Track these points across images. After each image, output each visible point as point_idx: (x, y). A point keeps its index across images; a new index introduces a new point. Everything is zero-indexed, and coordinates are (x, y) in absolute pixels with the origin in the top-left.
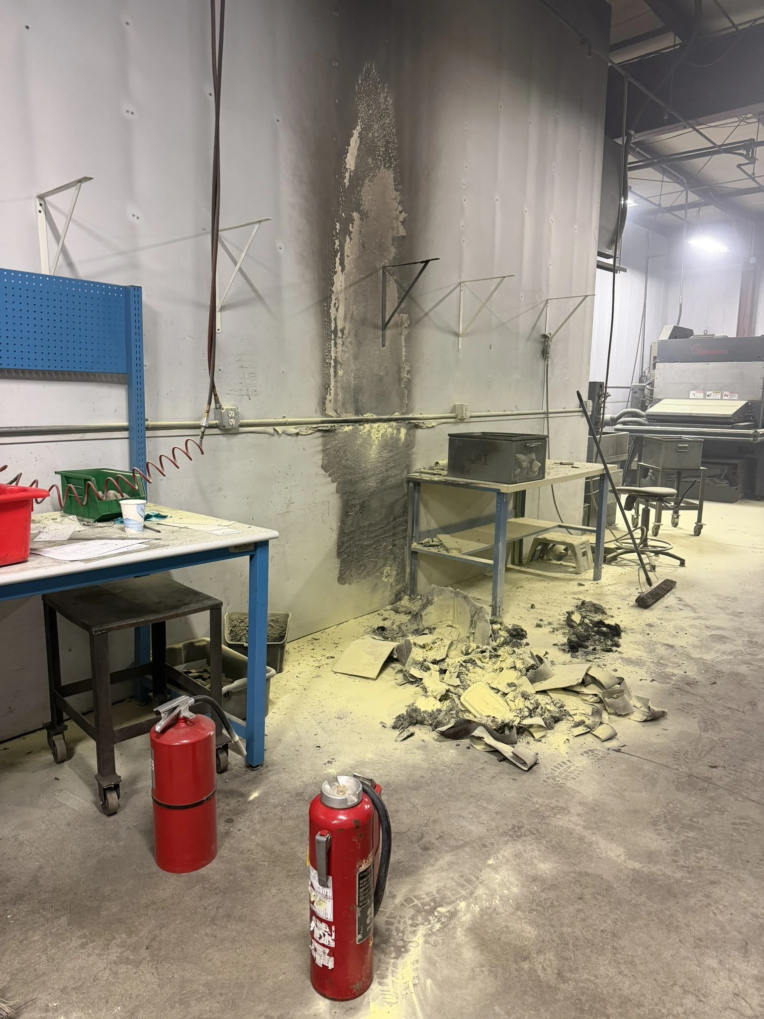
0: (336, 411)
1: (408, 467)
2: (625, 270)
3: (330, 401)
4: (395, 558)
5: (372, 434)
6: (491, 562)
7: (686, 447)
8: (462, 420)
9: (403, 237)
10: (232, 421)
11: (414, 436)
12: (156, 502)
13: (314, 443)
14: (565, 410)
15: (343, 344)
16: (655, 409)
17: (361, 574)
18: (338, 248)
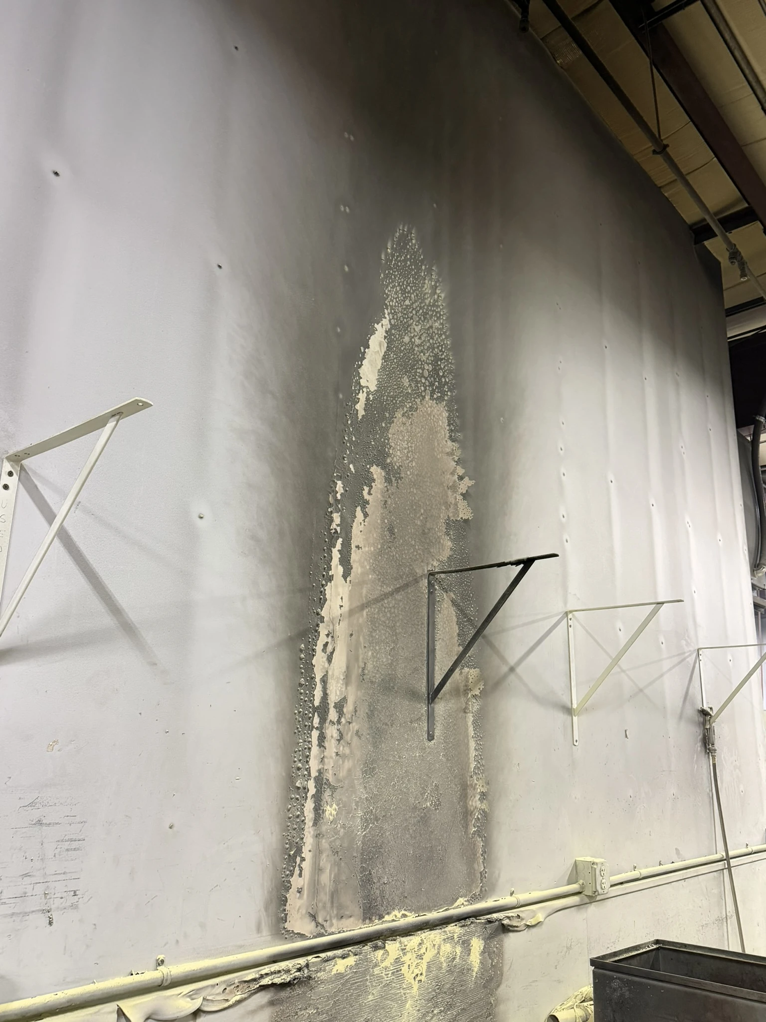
0: (313, 917)
3: (299, 891)
5: (404, 969)
8: (595, 897)
9: (466, 521)
11: (500, 953)
15: (341, 739)
18: (338, 529)
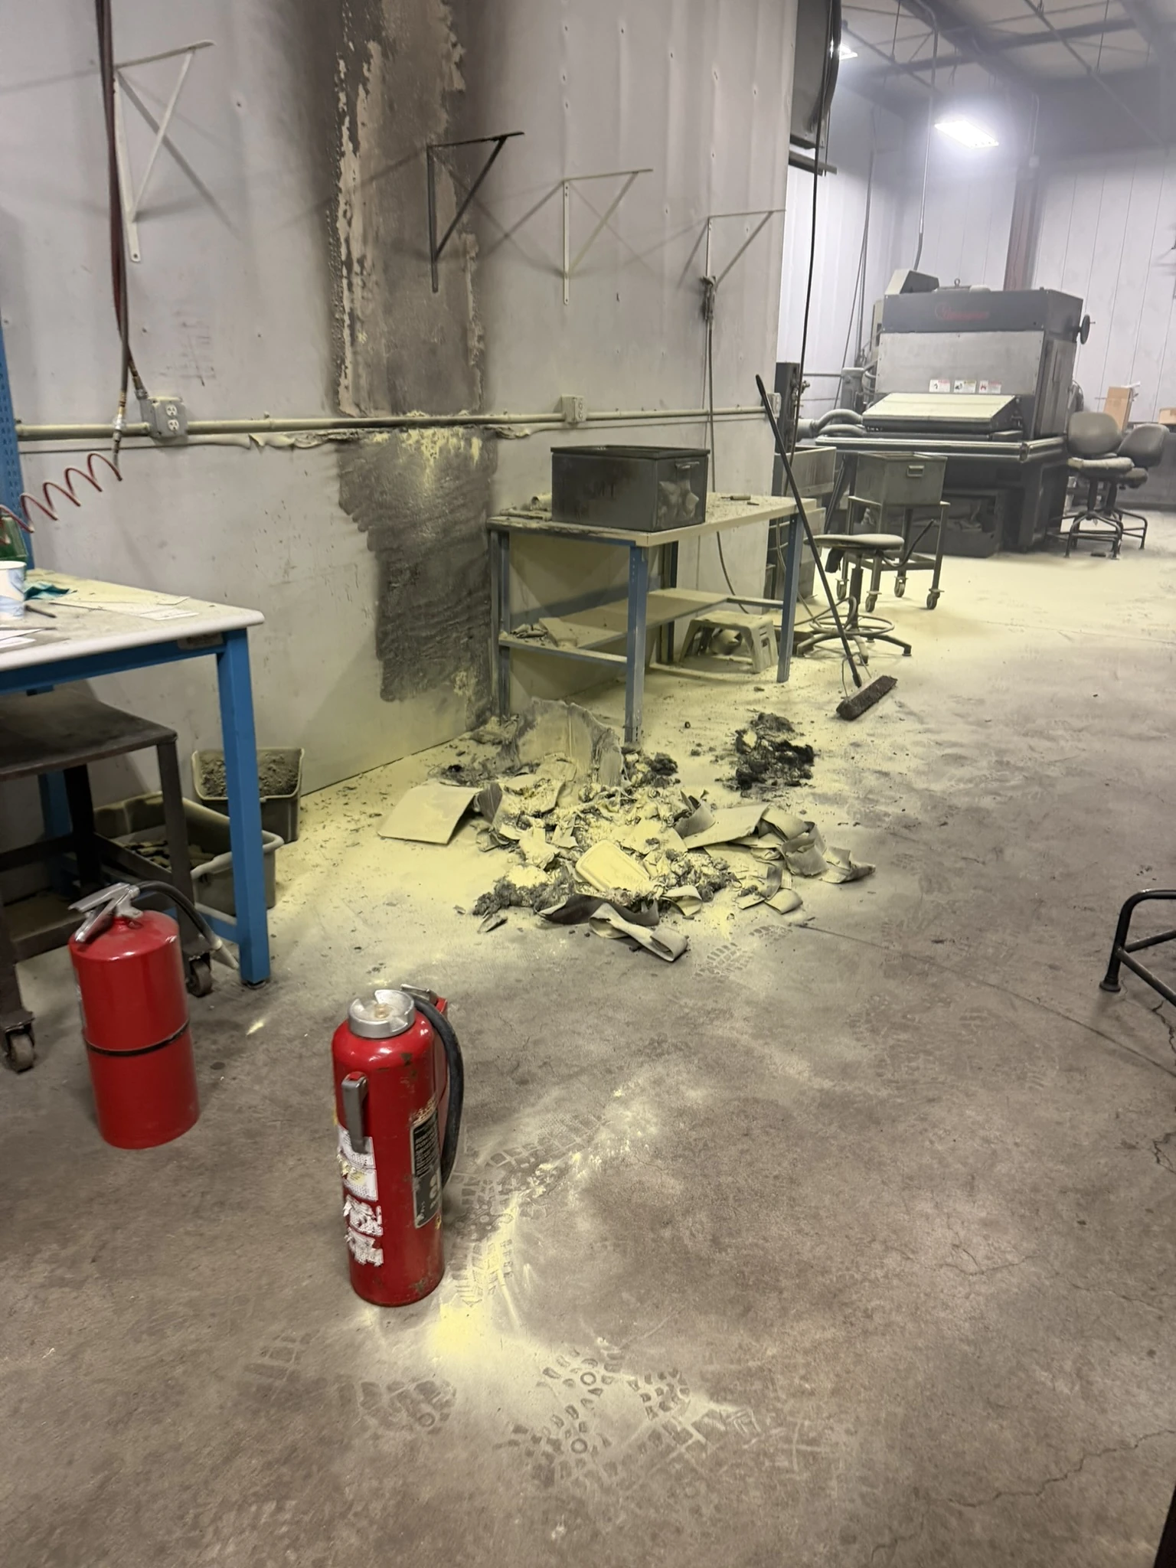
0: (358, 405)
1: (488, 506)
2: (833, 171)
3: (347, 387)
4: (472, 659)
5: (423, 448)
6: (623, 659)
7: (921, 470)
8: (574, 425)
9: (460, 92)
10: (174, 424)
11: (495, 451)
12: (52, 567)
13: (323, 463)
14: (739, 409)
15: (364, 286)
16: (875, 411)
17: (418, 683)
18: (345, 108)
